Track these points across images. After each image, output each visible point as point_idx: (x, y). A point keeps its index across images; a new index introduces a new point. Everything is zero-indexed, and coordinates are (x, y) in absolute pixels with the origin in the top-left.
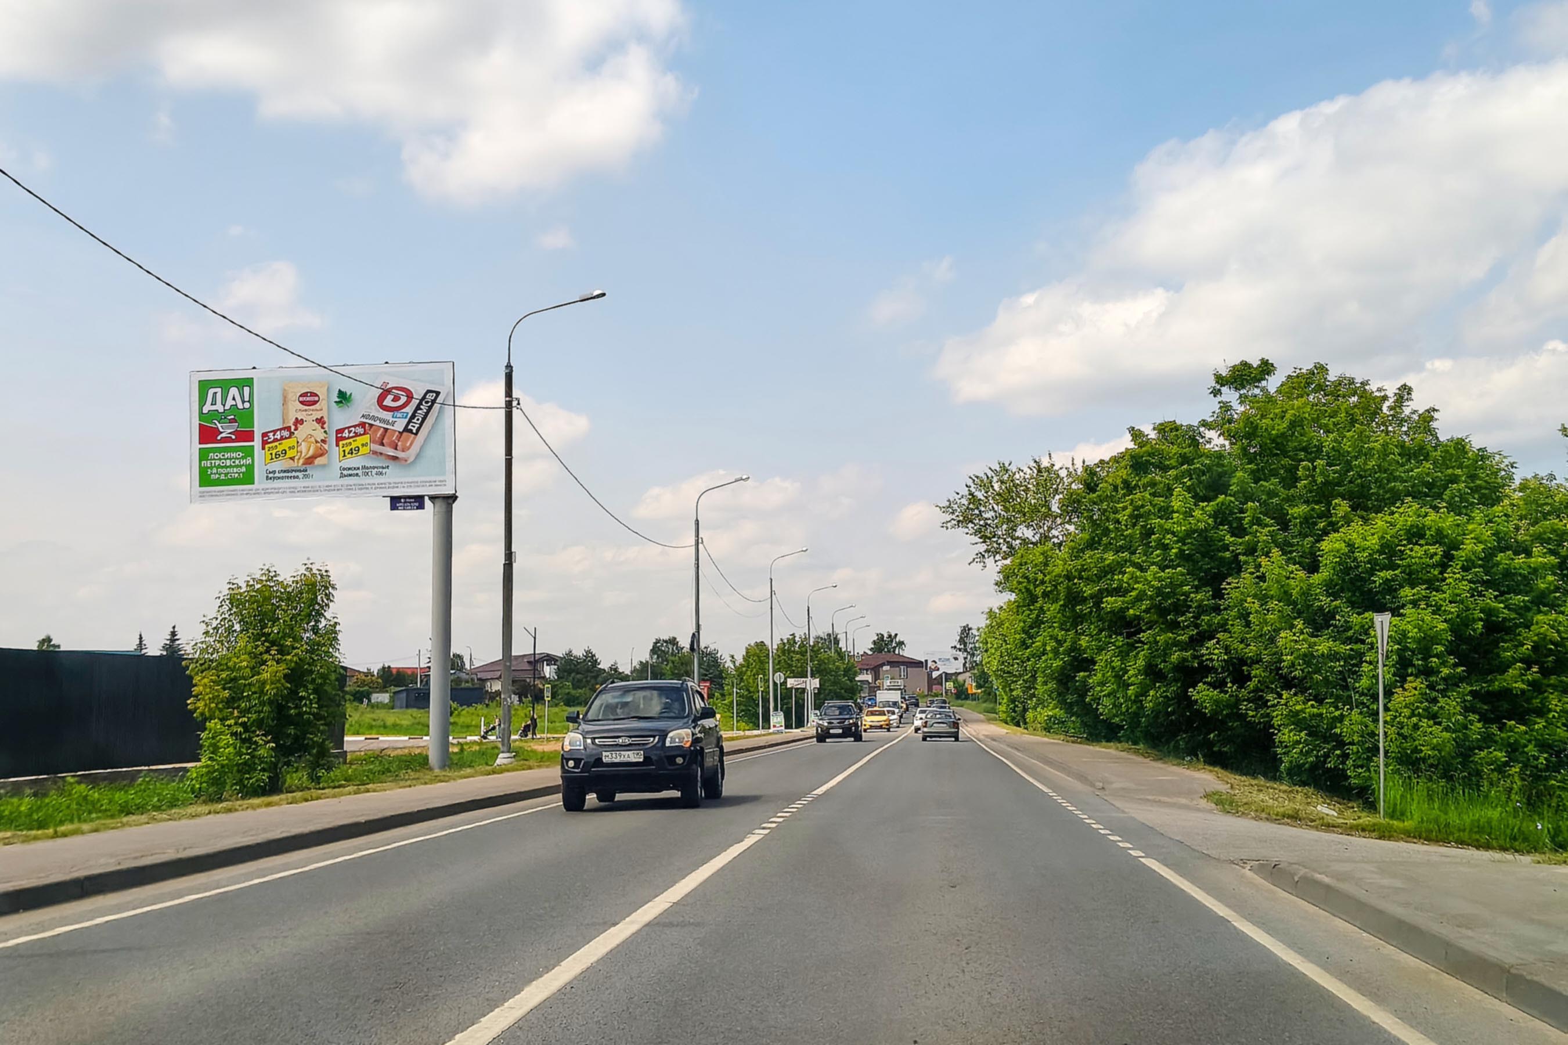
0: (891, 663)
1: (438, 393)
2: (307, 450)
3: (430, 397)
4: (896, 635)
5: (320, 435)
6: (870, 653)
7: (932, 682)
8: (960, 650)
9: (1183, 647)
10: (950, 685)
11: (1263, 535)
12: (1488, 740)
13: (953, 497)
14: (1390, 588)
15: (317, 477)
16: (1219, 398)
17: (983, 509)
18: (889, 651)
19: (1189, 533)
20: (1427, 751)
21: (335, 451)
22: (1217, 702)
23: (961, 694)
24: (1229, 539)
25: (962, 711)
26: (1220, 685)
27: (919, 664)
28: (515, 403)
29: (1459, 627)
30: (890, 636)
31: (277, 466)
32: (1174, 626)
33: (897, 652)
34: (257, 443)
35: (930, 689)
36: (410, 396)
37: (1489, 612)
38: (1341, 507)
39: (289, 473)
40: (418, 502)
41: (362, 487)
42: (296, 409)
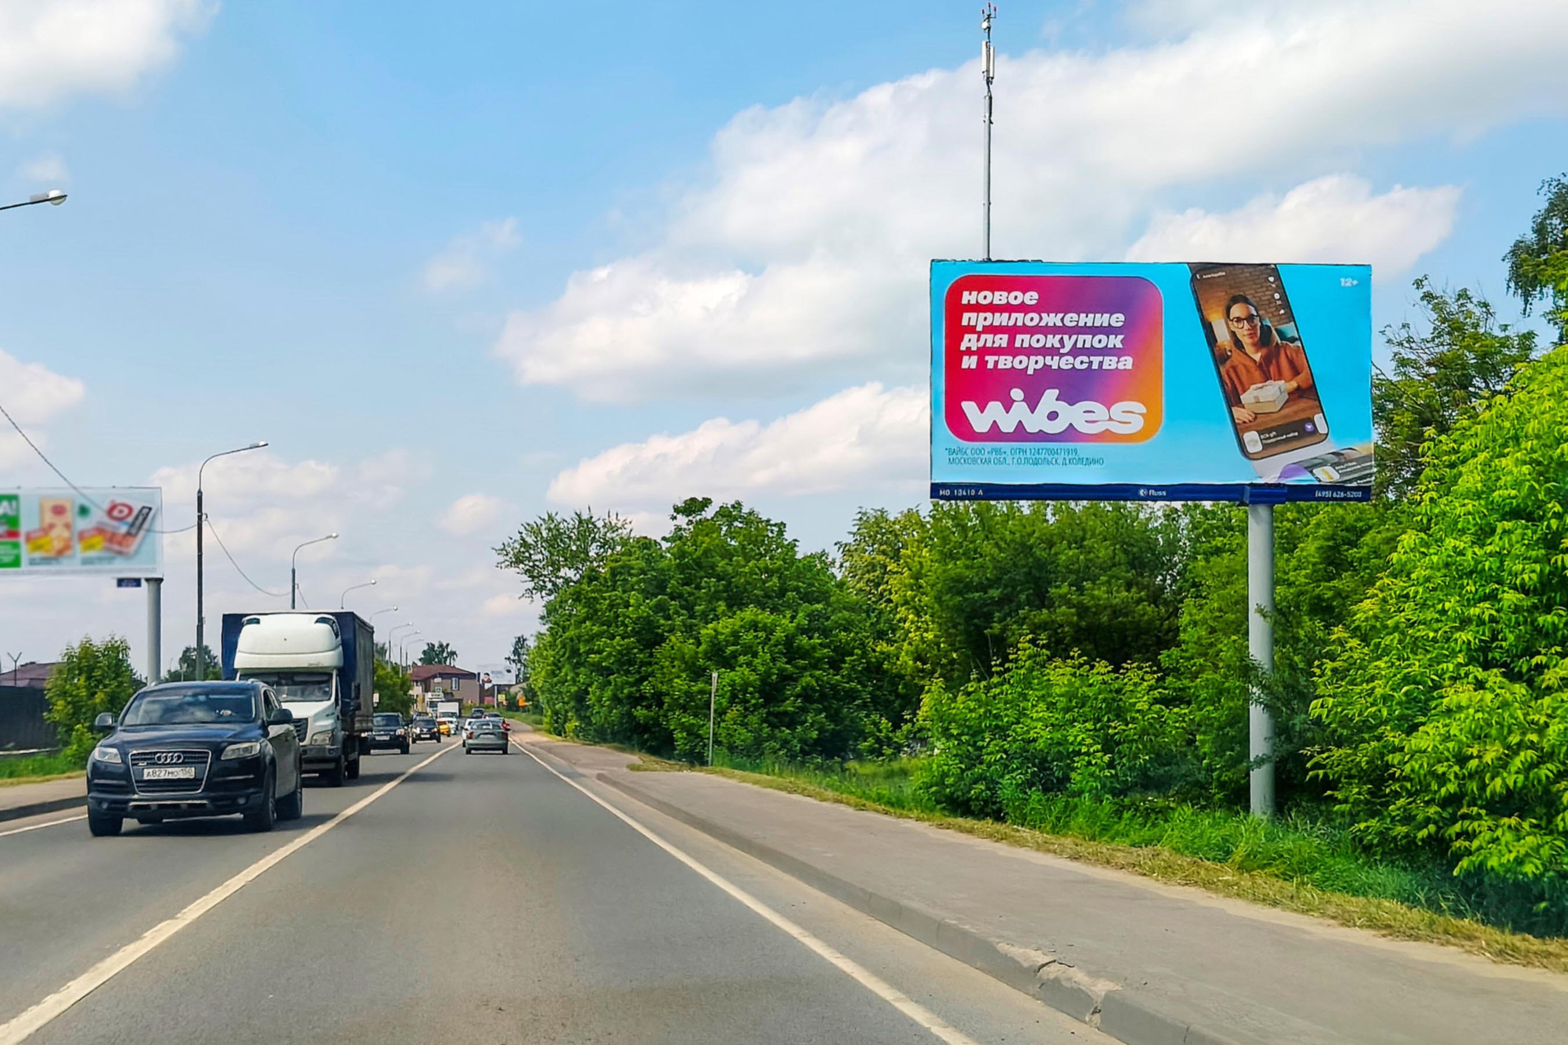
0: (442, 675)
1: (150, 509)
2: (58, 545)
3: (145, 511)
4: (448, 645)
5: (66, 534)
6: (419, 664)
7: (484, 693)
8: (514, 661)
9: (632, 685)
10: (502, 698)
11: (678, 621)
12: (771, 737)
13: (506, 541)
14: (735, 655)
15: (65, 564)
16: (675, 522)
17: (532, 552)
18: (440, 662)
19: (638, 618)
20: (738, 742)
21: (78, 547)
22: (646, 717)
23: (512, 706)
24: (662, 622)
25: (513, 722)
26: (648, 707)
27: (471, 676)
28: (204, 517)
29: (765, 678)
30: (441, 646)
31: (38, 555)
32: (627, 673)
33: (448, 663)
34: (22, 540)
35: (482, 701)
36: (131, 510)
37: (781, 671)
38: (722, 606)
39: (46, 561)
40: (137, 582)
41: (98, 572)
42: (49, 518)
